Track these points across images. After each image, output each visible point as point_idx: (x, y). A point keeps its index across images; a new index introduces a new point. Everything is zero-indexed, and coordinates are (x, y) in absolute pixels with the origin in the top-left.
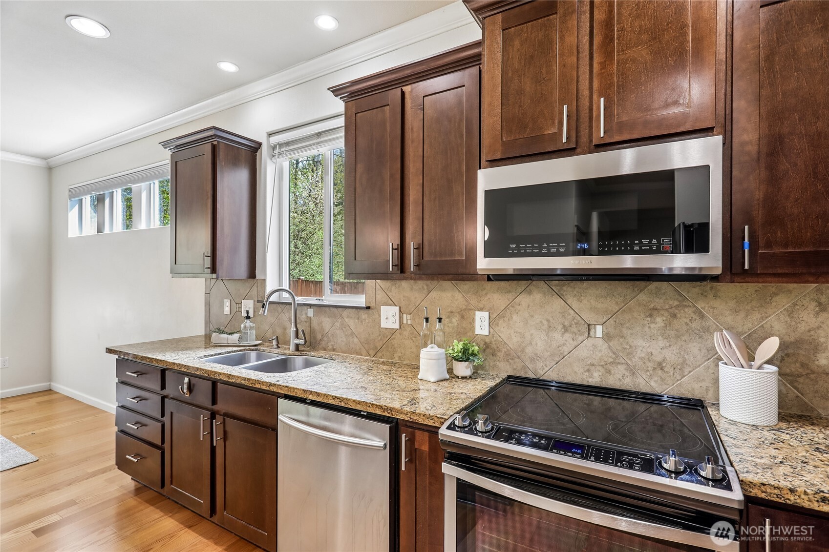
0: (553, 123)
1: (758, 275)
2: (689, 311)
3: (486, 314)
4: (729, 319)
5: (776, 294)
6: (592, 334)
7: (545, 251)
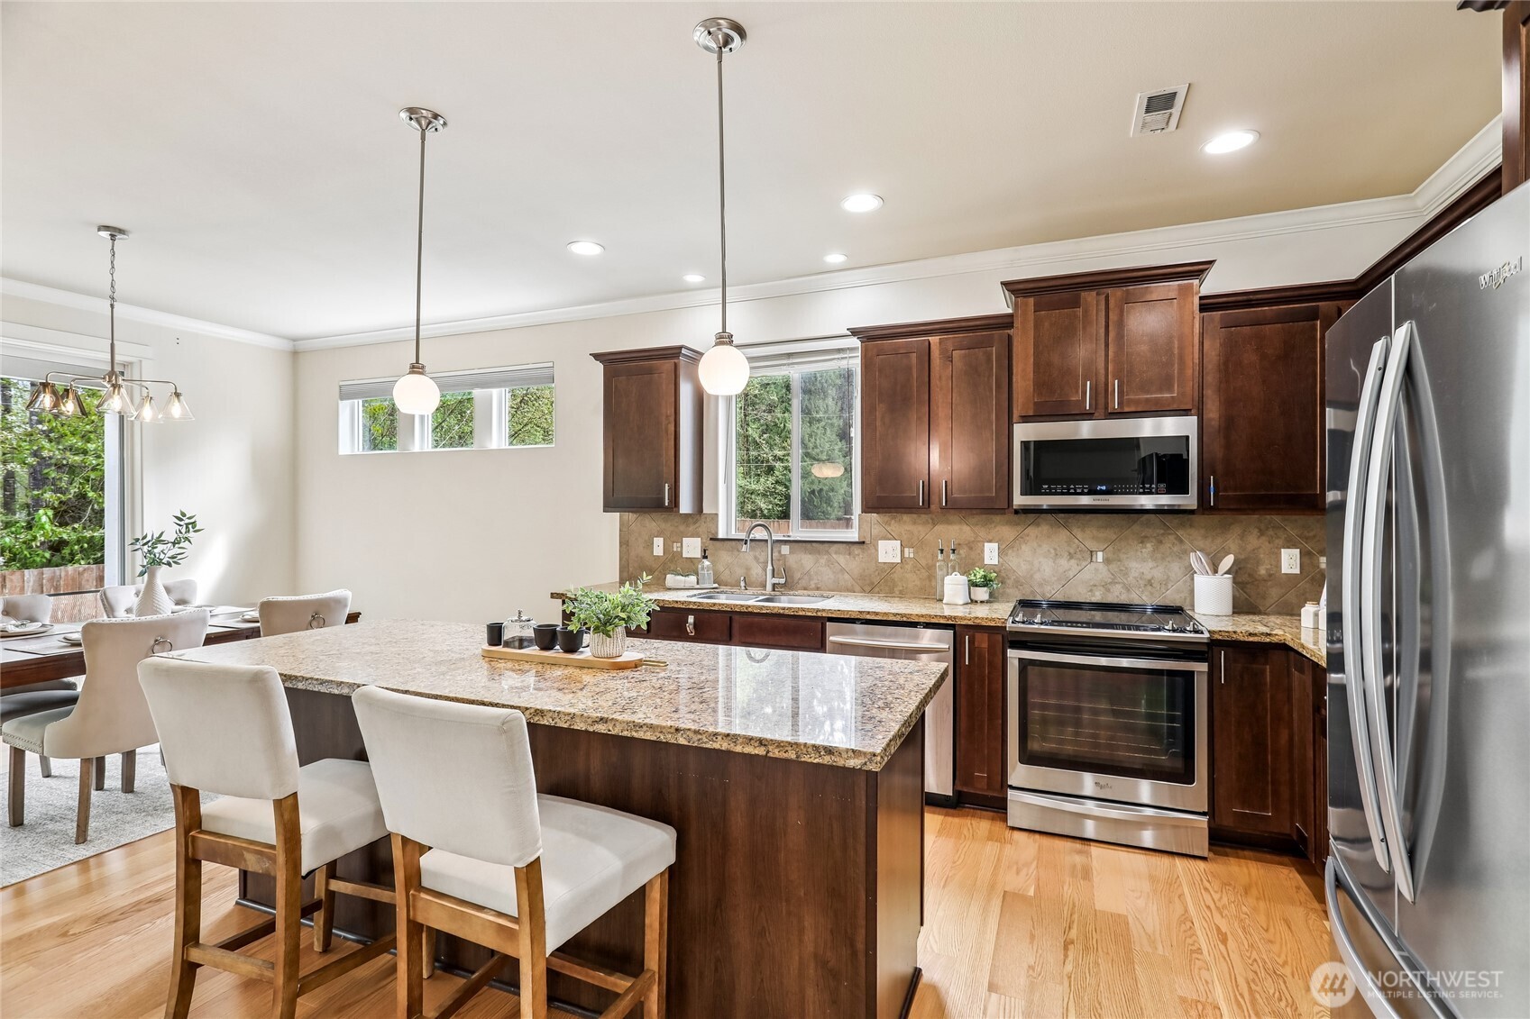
0: (1077, 392)
1: (1220, 510)
2: (1172, 538)
3: (995, 546)
4: (1201, 543)
5: (1232, 524)
6: (1094, 559)
7: (1072, 491)
